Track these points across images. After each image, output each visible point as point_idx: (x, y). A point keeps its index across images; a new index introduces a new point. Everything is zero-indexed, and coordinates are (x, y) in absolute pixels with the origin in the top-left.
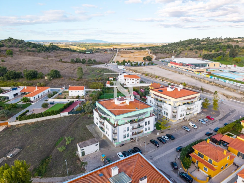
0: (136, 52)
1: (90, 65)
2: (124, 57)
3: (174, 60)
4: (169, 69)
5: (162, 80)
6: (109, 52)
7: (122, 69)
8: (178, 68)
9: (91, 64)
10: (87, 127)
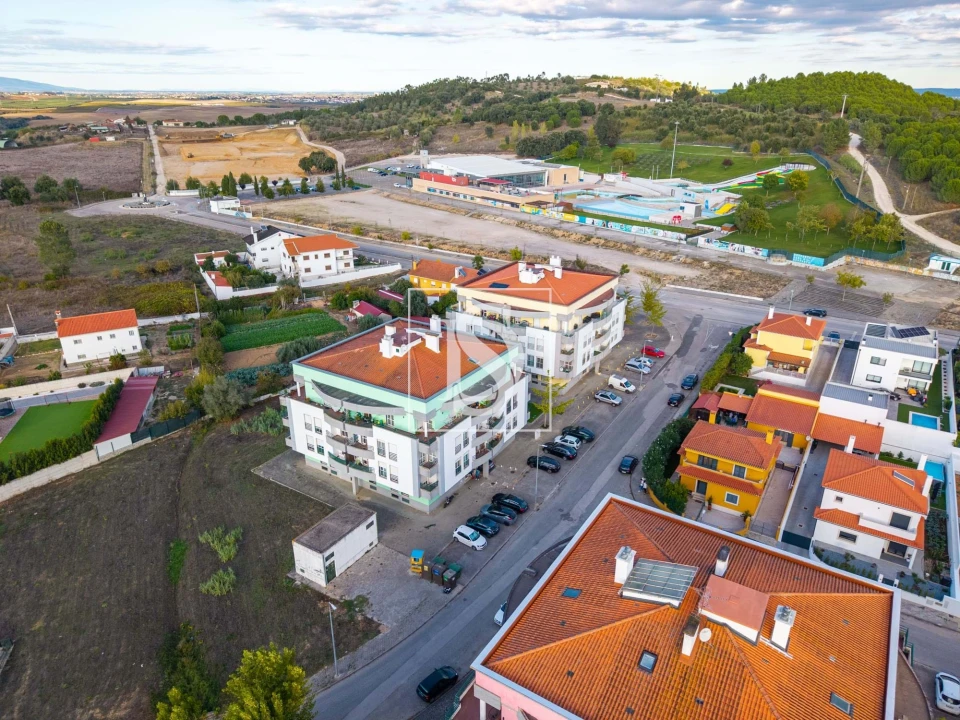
0: (241, 135)
1: (61, 209)
2: (204, 161)
3: (429, 167)
4: (426, 201)
5: (431, 247)
6: (111, 139)
7: (233, 213)
8: (454, 195)
9: (60, 204)
10: (259, 472)
